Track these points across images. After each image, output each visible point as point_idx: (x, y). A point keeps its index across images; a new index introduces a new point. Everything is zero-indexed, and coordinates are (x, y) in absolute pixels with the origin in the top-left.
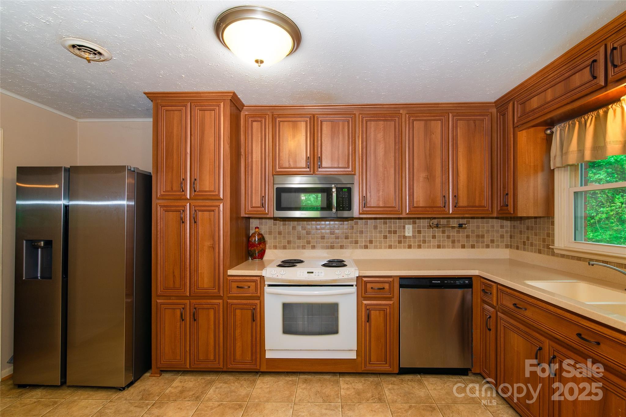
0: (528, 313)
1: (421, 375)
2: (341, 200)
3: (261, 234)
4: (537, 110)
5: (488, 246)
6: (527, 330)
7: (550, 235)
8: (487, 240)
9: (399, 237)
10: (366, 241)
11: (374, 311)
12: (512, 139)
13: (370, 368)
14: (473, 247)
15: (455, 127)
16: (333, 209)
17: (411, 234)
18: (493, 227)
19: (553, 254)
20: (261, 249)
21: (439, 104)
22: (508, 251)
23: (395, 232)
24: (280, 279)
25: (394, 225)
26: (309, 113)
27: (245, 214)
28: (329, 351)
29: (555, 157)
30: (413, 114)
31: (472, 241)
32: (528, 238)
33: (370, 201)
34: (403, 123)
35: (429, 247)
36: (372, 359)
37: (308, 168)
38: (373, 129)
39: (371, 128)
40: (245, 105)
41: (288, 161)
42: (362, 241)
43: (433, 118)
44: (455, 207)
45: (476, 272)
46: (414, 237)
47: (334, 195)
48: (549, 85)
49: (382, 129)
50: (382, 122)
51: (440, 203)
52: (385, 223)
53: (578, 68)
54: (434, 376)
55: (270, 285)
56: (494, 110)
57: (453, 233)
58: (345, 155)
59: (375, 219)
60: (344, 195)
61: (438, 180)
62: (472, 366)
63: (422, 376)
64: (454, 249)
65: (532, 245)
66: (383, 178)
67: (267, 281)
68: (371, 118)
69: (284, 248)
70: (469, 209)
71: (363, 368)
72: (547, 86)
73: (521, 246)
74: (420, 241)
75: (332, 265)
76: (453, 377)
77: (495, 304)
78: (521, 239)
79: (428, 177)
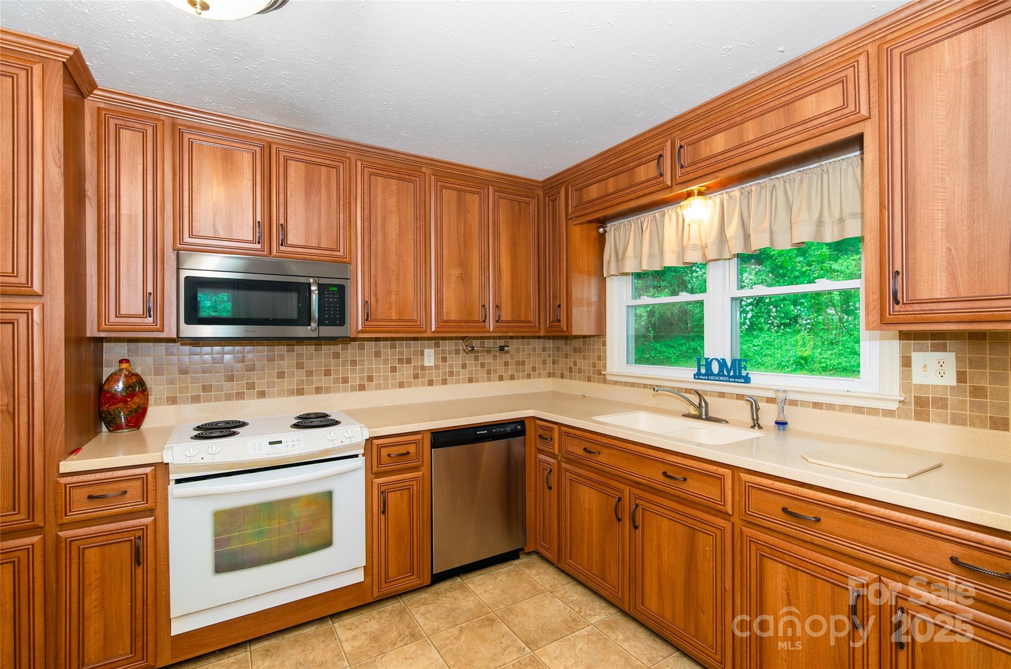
0: (602, 458)
1: (461, 577)
2: (327, 307)
3: (137, 375)
4: (596, 202)
5: (529, 376)
6: (602, 479)
7: (602, 358)
8: (528, 367)
9: (415, 368)
10: (361, 378)
11: (393, 493)
12: (565, 234)
13: (387, 589)
14: (512, 378)
15: (496, 207)
16: (312, 324)
17: (432, 364)
18: (534, 349)
19: (605, 381)
20: (134, 406)
21: (476, 169)
22: (550, 381)
23: (409, 361)
24: (211, 463)
25: (406, 349)
26: (258, 137)
27: (99, 331)
28: (315, 581)
29: (609, 262)
30: (442, 177)
31: (512, 369)
32: (575, 363)
33: (376, 310)
34: (427, 189)
35: (458, 382)
36: (390, 574)
37: (259, 243)
38: (379, 190)
39: (377, 187)
40: (99, 87)
41: (212, 226)
42: (355, 378)
43: (468, 189)
44: (497, 321)
45: (530, 413)
46: (437, 367)
47: (315, 297)
48: (611, 173)
49: (395, 192)
50: (394, 180)
51: (477, 316)
52: (393, 347)
53: (643, 159)
54: (479, 572)
55: (178, 481)
56: (541, 193)
57: (488, 359)
58: (332, 228)
59: (377, 339)
60: (331, 298)
61: (476, 282)
62: (526, 544)
63: (464, 578)
64: (489, 383)
65: (580, 371)
66: (396, 273)
67: (175, 473)
68: (378, 171)
69: (196, 399)
70: (514, 324)
71: (376, 594)
72: (608, 174)
73: (567, 373)
74: (444, 374)
75: (312, 424)
76: (503, 567)
77: (557, 453)
78: (566, 364)
79: (463, 276)
